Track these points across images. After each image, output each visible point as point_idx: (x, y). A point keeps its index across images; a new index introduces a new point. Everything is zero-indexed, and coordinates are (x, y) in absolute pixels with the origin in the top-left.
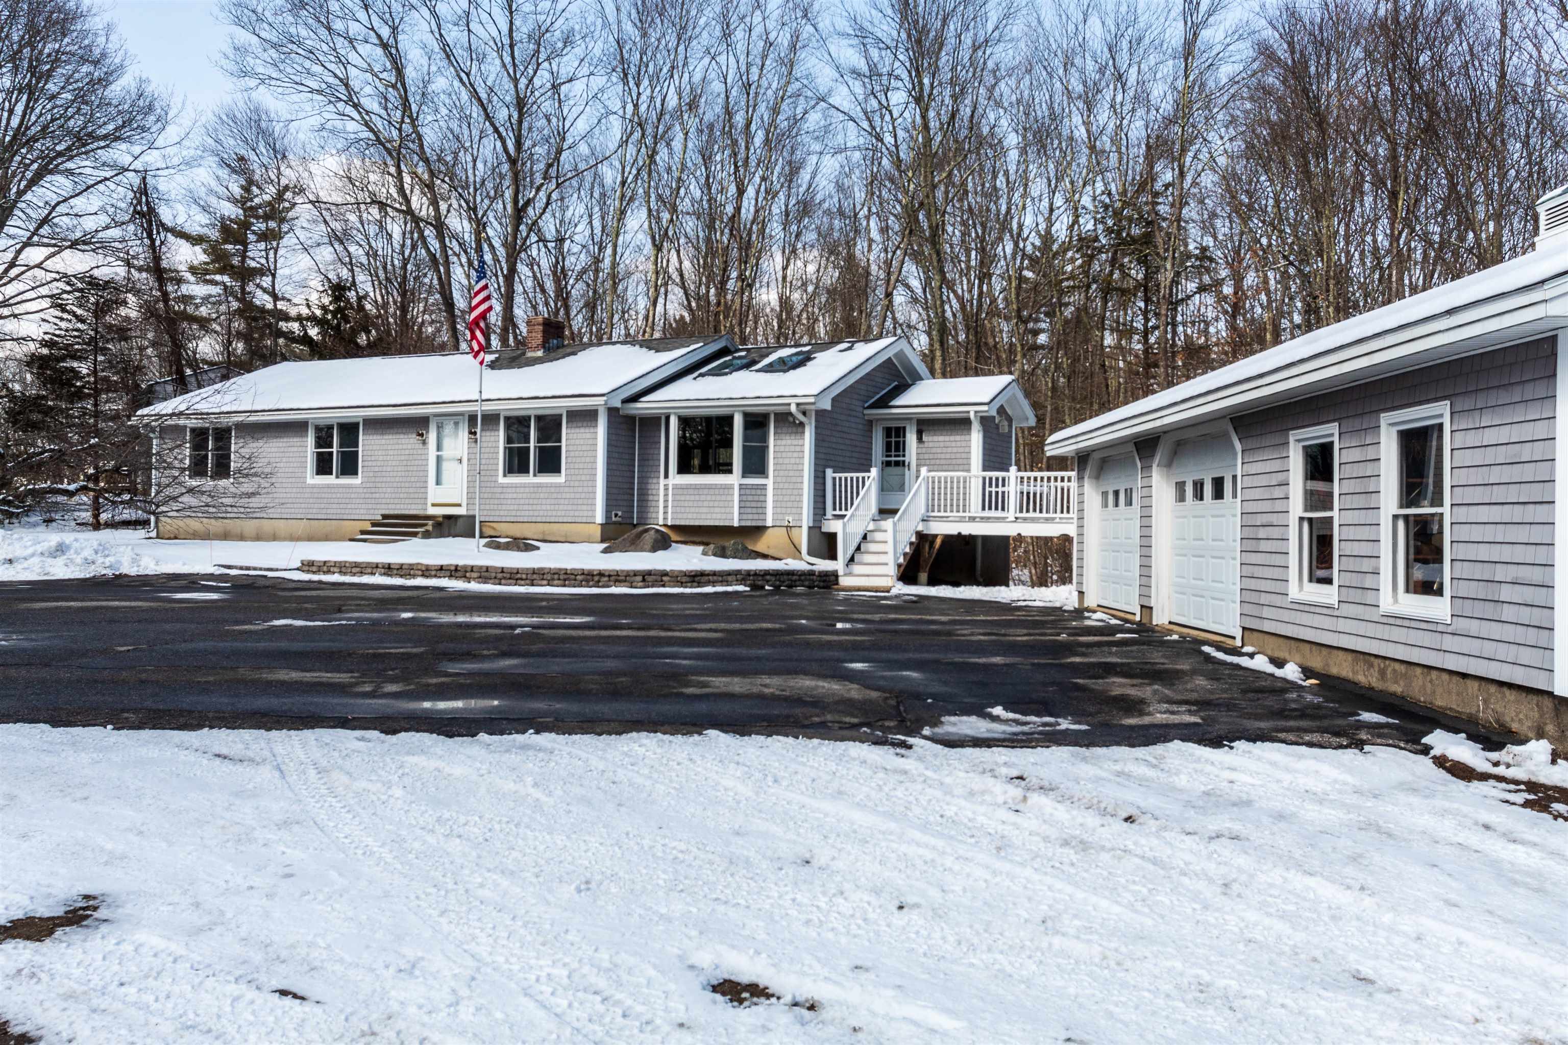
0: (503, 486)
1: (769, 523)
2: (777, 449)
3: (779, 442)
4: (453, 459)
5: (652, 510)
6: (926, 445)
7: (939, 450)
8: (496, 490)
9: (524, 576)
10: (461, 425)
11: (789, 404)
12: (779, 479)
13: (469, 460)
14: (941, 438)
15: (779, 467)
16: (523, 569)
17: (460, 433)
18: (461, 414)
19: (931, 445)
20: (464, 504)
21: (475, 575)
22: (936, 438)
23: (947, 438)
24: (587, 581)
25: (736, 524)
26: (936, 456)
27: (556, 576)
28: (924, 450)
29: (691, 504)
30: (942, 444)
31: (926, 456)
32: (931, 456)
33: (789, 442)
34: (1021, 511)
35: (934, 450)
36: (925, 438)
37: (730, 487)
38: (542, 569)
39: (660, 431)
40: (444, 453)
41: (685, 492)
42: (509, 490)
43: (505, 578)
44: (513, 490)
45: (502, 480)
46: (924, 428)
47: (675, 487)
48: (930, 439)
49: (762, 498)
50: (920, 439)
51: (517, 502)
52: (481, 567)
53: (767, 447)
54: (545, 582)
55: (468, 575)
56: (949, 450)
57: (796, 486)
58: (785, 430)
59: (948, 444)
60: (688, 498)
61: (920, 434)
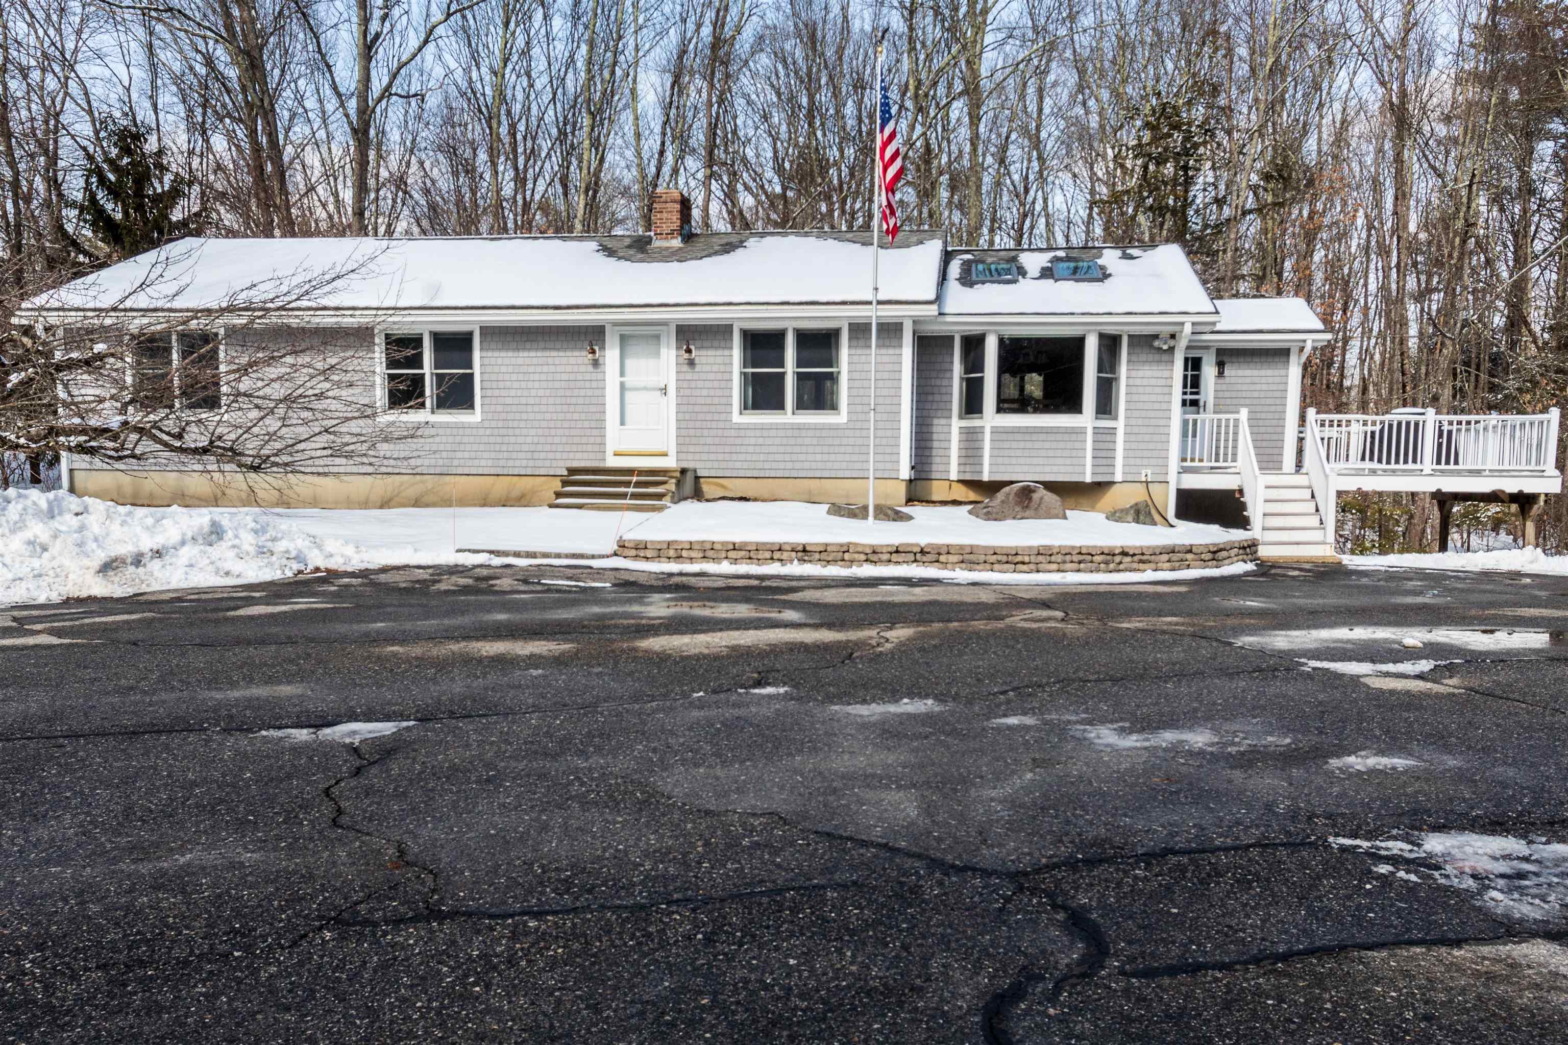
0: (740, 427)
1: (1118, 477)
2: (1131, 382)
3: (1134, 374)
4: (654, 389)
5: (936, 460)
6: (1227, 380)
7: (1245, 387)
8: (727, 433)
9: (1027, 559)
10: (663, 340)
11: (1182, 324)
12: (1133, 422)
13: (678, 389)
14: (1248, 372)
15: (1132, 406)
16: (1023, 548)
17: (664, 351)
18: (664, 323)
19: (1233, 380)
20: (672, 450)
21: (953, 558)
22: (1240, 372)
23: (1255, 372)
24: (1107, 563)
25: (1088, 479)
26: (1240, 394)
27: (1068, 558)
28: (1224, 387)
29: (1019, 453)
30: (1248, 380)
31: (1227, 394)
32: (1234, 394)
33: (1149, 373)
34: (1439, 462)
35: (1239, 387)
36: (1226, 372)
37: (1082, 431)
38: (1049, 547)
39: (952, 355)
40: (629, 380)
41: (1011, 437)
42: (749, 433)
43: (999, 562)
44: (758, 433)
45: (737, 418)
46: (1225, 359)
47: (995, 431)
48: (1233, 373)
49: (1111, 446)
50: (1221, 374)
51: (765, 449)
52: (962, 547)
53: (1117, 379)
54: (1054, 567)
55: (943, 558)
56: (1258, 387)
57: (1162, 430)
58: (1143, 357)
59: (1256, 380)
60: (1014, 445)
61: (1221, 365)
